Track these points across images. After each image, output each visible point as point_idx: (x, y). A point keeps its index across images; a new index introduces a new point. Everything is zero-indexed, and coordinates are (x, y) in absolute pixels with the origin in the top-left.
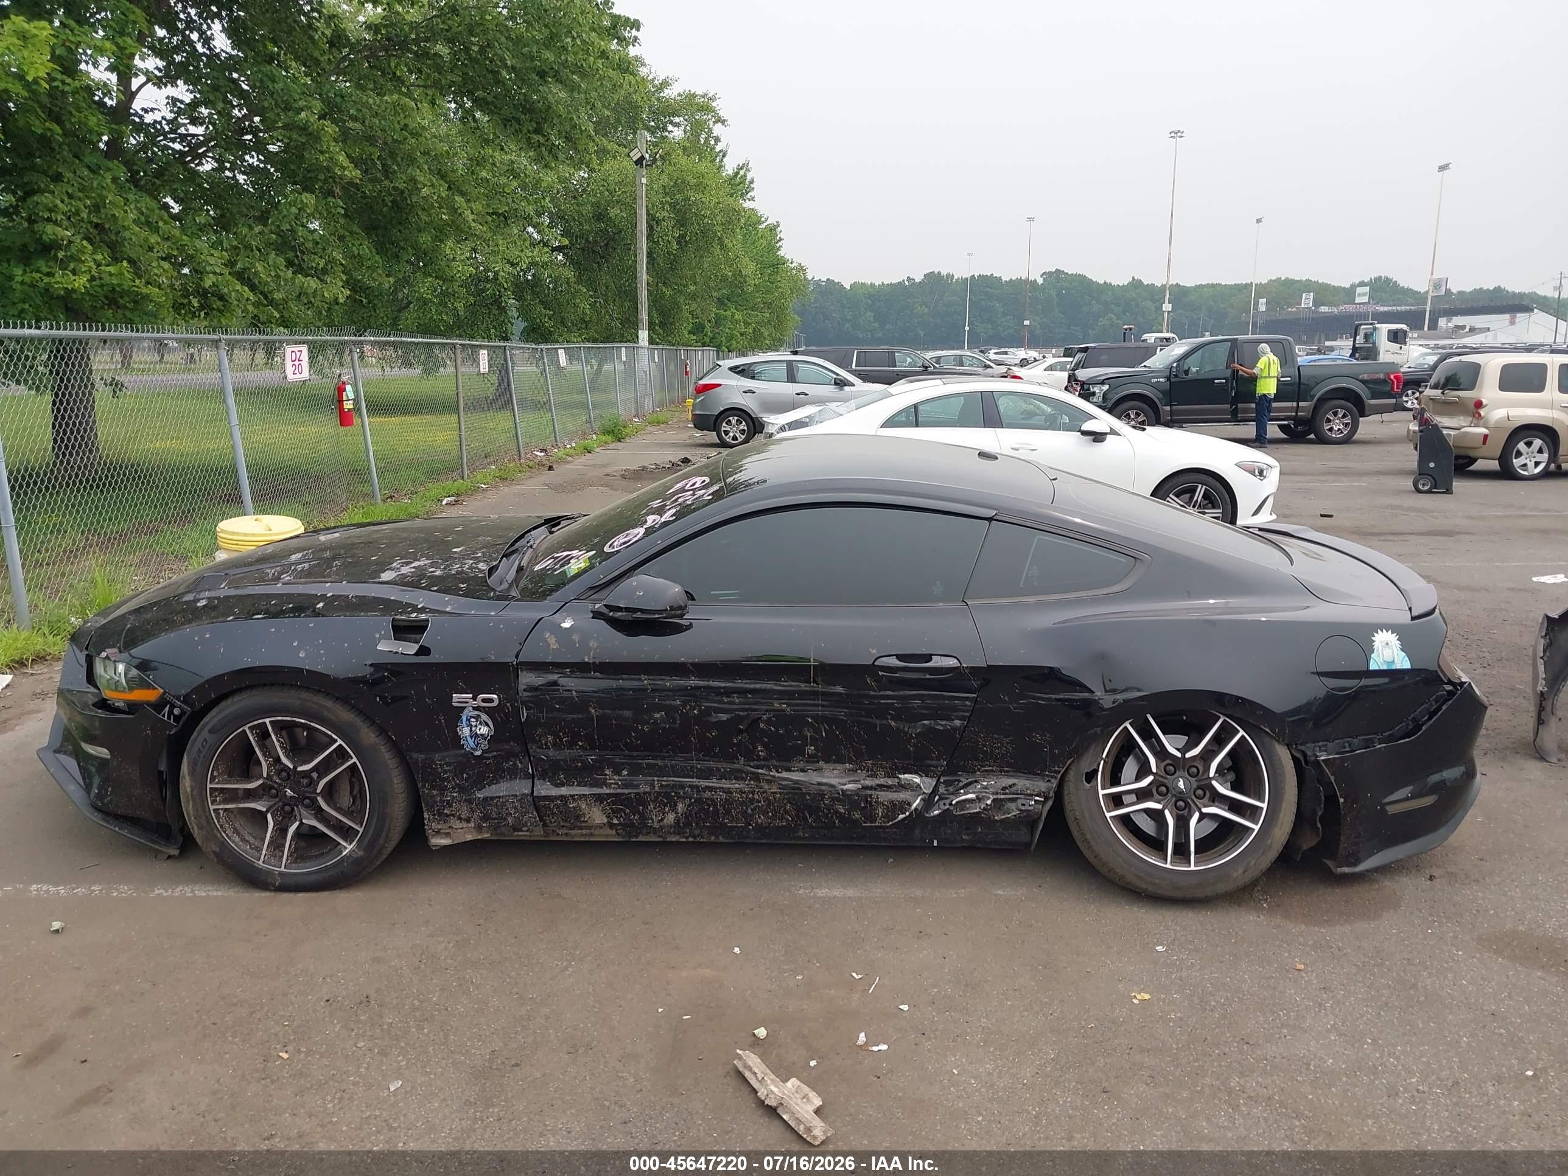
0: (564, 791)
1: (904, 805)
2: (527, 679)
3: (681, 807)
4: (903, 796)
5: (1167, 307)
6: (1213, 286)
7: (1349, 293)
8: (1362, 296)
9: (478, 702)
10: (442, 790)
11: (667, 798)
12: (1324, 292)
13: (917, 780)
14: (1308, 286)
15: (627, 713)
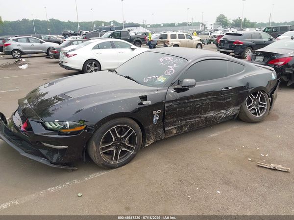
0: (170, 128)
1: (221, 117)
2: (166, 105)
3: (188, 126)
4: (221, 115)
5: (79, 26)
6: (84, 22)
7: (110, 23)
8: (112, 24)
9: (157, 112)
10: (150, 133)
11: (186, 125)
12: (105, 23)
13: (223, 111)
14: (102, 22)
15: (183, 109)
